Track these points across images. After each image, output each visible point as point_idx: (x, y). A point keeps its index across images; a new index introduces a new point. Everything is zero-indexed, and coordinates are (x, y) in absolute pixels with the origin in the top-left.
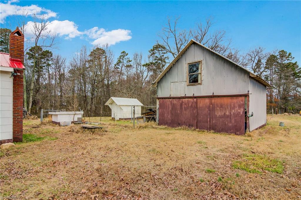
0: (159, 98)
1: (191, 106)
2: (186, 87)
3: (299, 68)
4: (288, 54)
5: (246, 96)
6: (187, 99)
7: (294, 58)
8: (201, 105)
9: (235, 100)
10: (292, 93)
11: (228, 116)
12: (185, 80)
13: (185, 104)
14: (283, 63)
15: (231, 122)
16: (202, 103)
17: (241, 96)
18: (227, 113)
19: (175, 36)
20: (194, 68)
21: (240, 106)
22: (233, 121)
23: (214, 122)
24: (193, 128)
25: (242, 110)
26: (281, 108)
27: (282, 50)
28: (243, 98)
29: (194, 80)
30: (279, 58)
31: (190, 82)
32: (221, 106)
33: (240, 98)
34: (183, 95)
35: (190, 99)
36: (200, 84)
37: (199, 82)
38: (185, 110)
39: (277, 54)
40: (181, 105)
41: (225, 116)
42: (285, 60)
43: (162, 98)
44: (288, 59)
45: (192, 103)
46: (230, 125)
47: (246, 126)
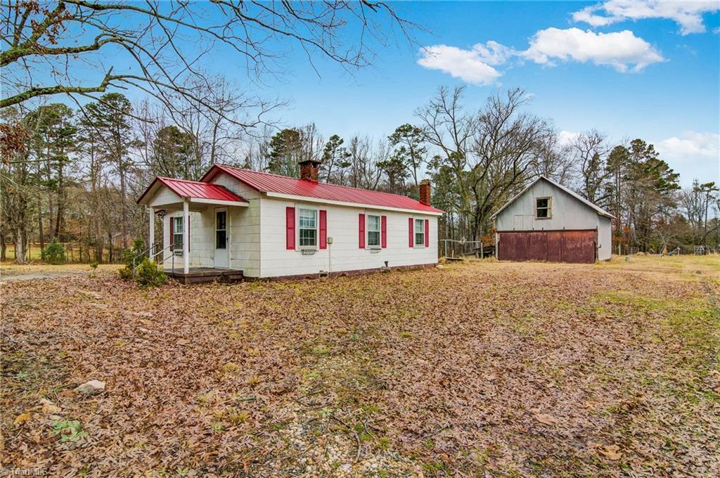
0: (498, 232)
1: (541, 239)
2: (534, 221)
3: (668, 170)
4: (647, 147)
5: (595, 230)
6: (535, 233)
7: (658, 154)
8: (551, 239)
9: (585, 234)
10: (655, 218)
11: (579, 248)
12: (533, 213)
13: (534, 238)
14: (640, 161)
15: (582, 253)
16: (552, 237)
17: (591, 230)
18: (578, 246)
19: (453, 119)
20: (542, 203)
21: (590, 239)
22: (584, 253)
23: (565, 254)
24: (544, 261)
25: (592, 242)
26: (636, 245)
27: (638, 138)
28: (593, 232)
29: (542, 213)
30: (632, 154)
31: (538, 216)
32: (573, 239)
33: (590, 233)
34: (531, 229)
35: (539, 233)
36: (550, 218)
37: (548, 216)
38: (534, 244)
39: (628, 145)
40: (529, 239)
41: (576, 248)
42: (643, 158)
43: (504, 232)
44: (647, 155)
45: (542, 237)
46: (581, 255)
47: (596, 256)
